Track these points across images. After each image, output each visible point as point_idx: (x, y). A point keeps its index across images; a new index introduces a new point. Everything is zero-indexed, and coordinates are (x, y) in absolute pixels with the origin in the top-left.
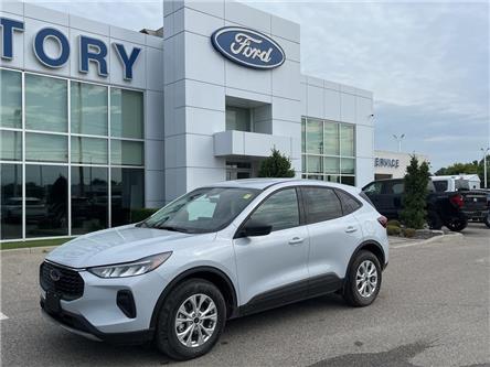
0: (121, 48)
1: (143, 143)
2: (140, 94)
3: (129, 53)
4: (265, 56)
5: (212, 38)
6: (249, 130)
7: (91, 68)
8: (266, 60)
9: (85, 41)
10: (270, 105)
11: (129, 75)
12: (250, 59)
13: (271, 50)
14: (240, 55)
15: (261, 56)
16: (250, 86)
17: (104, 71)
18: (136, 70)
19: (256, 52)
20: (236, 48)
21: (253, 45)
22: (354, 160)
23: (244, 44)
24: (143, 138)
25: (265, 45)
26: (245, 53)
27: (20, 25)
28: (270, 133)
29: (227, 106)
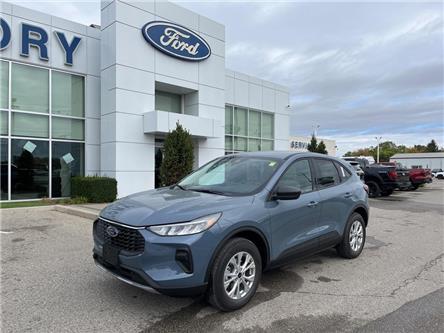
1: (83, 121)
3: (69, 40)
4: (193, 50)
5: (143, 30)
6: (180, 112)
7: (32, 52)
8: (193, 53)
9: (26, 28)
10: (196, 91)
11: (69, 60)
12: (178, 51)
13: (198, 44)
14: (169, 47)
15: (189, 49)
16: (179, 75)
17: (44, 55)
18: (77, 56)
19: (184, 46)
20: (165, 40)
21: (181, 39)
22: (273, 142)
23: (173, 38)
24: (83, 116)
25: (193, 40)
26: (173, 45)
28: (197, 115)
29: (156, 91)
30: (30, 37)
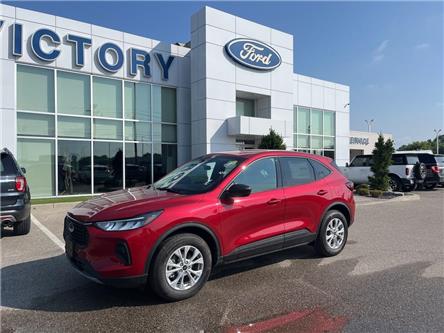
0: (160, 57)
1: (176, 126)
2: (174, 90)
3: (166, 59)
4: (266, 60)
5: (226, 47)
6: (253, 116)
7: (138, 71)
8: (267, 63)
9: (135, 51)
10: (269, 97)
11: (166, 76)
12: (254, 63)
13: (270, 55)
14: (247, 60)
15: (263, 60)
16: (254, 83)
17: (148, 73)
18: (171, 72)
19: (259, 57)
20: (244, 54)
21: (257, 52)
22: (334, 139)
23: (250, 51)
24: (175, 121)
25: (266, 51)
26: (251, 58)
27: (89, 41)
28: (269, 117)
29: (237, 98)
30: (138, 59)
